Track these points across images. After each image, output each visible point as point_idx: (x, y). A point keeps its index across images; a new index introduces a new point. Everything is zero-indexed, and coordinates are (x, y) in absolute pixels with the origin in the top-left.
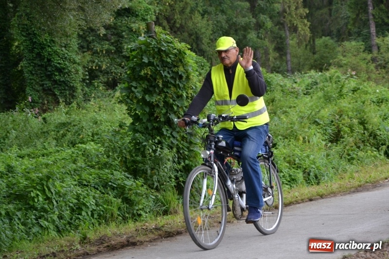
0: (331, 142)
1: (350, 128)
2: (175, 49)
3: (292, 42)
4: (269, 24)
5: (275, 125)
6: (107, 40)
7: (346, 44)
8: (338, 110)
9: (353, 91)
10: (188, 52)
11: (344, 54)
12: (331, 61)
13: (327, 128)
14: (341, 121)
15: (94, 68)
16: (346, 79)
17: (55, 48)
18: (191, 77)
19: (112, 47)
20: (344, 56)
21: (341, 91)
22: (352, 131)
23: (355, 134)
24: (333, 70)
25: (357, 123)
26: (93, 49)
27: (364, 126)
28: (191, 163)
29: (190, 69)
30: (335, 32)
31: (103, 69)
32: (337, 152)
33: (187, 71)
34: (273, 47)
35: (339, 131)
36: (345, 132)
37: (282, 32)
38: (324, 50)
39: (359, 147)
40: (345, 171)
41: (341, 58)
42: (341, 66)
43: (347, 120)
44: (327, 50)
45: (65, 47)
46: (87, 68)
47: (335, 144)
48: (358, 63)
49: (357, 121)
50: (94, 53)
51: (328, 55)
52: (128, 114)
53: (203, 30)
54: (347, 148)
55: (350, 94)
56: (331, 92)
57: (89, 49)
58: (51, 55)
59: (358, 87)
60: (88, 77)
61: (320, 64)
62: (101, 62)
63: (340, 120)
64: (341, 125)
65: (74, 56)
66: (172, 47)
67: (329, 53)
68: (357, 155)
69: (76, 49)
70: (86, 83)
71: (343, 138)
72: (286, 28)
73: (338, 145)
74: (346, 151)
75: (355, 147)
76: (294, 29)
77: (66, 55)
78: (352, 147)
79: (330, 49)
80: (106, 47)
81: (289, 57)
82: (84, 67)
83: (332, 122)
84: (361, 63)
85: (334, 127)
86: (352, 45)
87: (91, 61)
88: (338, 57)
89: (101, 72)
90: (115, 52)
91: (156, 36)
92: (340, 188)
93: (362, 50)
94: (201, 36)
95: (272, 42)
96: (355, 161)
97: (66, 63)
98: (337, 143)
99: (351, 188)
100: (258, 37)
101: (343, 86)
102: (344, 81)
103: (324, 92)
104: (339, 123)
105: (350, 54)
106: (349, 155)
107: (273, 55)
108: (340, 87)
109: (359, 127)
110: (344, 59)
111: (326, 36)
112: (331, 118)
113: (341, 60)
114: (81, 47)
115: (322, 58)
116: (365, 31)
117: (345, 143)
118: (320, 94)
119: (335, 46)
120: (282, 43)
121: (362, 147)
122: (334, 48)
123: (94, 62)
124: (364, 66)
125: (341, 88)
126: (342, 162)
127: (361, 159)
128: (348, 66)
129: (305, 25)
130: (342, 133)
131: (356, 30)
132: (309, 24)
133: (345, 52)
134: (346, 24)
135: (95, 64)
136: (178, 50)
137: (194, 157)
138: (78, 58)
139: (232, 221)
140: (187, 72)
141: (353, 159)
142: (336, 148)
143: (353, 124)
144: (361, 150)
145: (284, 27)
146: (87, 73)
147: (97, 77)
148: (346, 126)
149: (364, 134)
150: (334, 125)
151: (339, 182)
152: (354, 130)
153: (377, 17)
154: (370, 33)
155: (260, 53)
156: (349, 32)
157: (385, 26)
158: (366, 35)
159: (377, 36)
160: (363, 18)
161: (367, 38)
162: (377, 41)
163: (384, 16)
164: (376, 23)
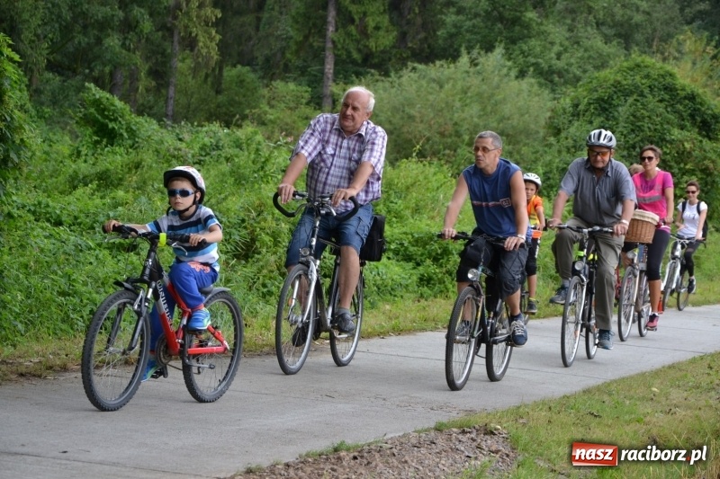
0: (237, 256)
1: (272, 236)
3: (182, 64)
4: (147, 25)
5: (141, 211)
7: (279, 85)
8: (258, 202)
10: (7, 51)
11: (273, 102)
12: (247, 111)
13: (234, 231)
14: (259, 223)
16: (275, 148)
18: (6, 98)
20: (272, 107)
21: (262, 168)
22: (276, 243)
23: (282, 250)
24: (248, 129)
25: (286, 231)
29: (6, 84)
30: (260, 60)
32: (246, 277)
34: (147, 67)
35: (253, 240)
36: (264, 244)
37: (166, 44)
38: (236, 88)
39: (283, 275)
40: (255, 314)
41: (267, 108)
42: (263, 124)
43: (270, 223)
44: (242, 90)
47: (243, 262)
48: (294, 122)
49: (287, 226)
51: (243, 100)
53: (26, 16)
54: (265, 271)
56: (245, 168)
61: (226, 114)
63: (258, 220)
64: (258, 229)
67: (244, 96)
71: (259, 253)
72: (176, 38)
73: (249, 265)
74: (261, 278)
75: (276, 273)
76: (190, 43)
78: (273, 272)
79: (248, 89)
81: (171, 91)
83: (243, 221)
84: (300, 124)
85: (244, 232)
86: (288, 88)
88: (262, 106)
93: (304, 101)
94: (20, 26)
95: (147, 59)
96: (273, 297)
98: (247, 262)
99: (263, 346)
100: (123, 45)
101: (267, 160)
102: (272, 152)
103: (233, 166)
104: (255, 225)
105: (283, 105)
106: (264, 285)
107: (144, 83)
108: (263, 160)
110: (270, 111)
111: (243, 65)
112: (242, 215)
113: (265, 113)
115: (232, 103)
116: (314, 68)
117: (261, 263)
118: (225, 167)
119: (257, 84)
120: (164, 64)
122: (255, 88)
125: (264, 163)
126: (250, 297)
128: (275, 126)
129: (212, 39)
130: (258, 244)
131: (299, 63)
132: (218, 37)
133: (274, 99)
134: (283, 51)
139: (44, 375)
141: (270, 293)
142: (244, 269)
143: (280, 232)
145: (172, 35)
148: (268, 234)
150: (245, 228)
152: (279, 242)
153: (339, 46)
154: (322, 72)
155: (121, 76)
156: (286, 65)
157: (351, 65)
158: (315, 76)
159: (334, 81)
160: (315, 44)
161: (316, 81)
162: (333, 88)
163: (352, 47)
164: (336, 55)
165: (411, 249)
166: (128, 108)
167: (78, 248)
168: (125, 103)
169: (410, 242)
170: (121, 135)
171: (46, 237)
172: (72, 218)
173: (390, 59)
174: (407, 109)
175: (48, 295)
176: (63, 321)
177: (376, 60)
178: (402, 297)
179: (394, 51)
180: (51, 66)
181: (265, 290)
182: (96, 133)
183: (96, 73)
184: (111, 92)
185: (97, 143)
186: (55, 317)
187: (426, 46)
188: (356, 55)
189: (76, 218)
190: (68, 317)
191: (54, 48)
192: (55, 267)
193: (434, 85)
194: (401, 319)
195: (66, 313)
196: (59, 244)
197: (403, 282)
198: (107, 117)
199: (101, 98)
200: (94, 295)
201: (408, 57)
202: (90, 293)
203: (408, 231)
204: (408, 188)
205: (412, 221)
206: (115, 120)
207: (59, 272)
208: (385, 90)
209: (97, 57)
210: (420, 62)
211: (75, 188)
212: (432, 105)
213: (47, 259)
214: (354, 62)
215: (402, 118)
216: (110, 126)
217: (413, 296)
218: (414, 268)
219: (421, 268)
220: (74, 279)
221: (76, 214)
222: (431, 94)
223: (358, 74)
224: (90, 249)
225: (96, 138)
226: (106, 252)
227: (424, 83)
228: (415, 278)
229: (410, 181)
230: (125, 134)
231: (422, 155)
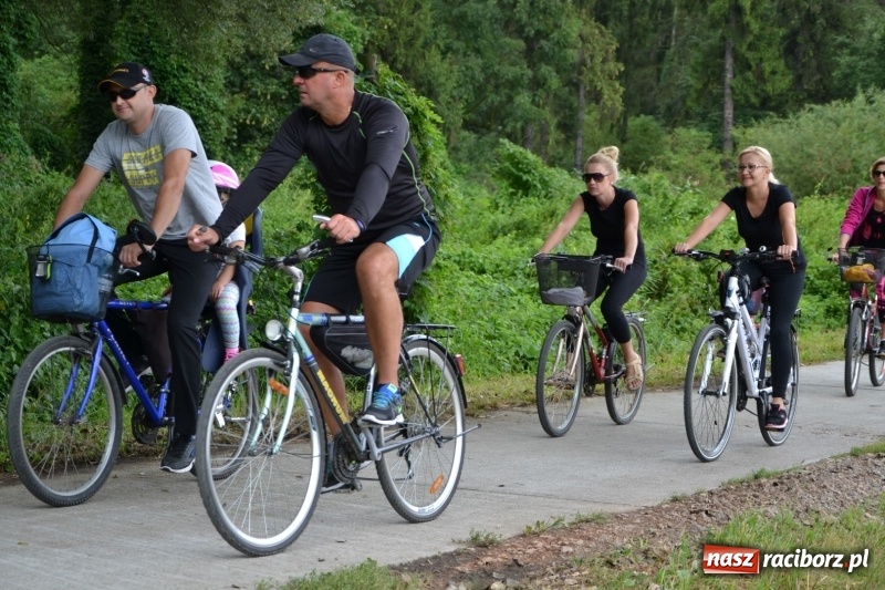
0: (651, 296)
1: (684, 276)
2: (409, 106)
3: (588, 117)
4: (555, 82)
6: (275, 77)
7: (681, 131)
8: (668, 244)
9: (691, 213)
10: (430, 114)
11: (677, 148)
12: (652, 158)
14: (670, 264)
15: (248, 122)
16: (681, 191)
17: (185, 81)
18: (430, 157)
19: (282, 91)
20: (675, 152)
21: (671, 211)
22: (687, 282)
23: (692, 289)
24: (653, 176)
25: (696, 270)
26: (250, 89)
27: (709, 276)
28: (413, 306)
29: (430, 145)
30: (662, 109)
31: (263, 126)
32: (660, 315)
33: (424, 146)
34: (554, 122)
35: (665, 280)
36: (675, 283)
37: (573, 98)
38: (641, 137)
39: (695, 312)
40: (670, 350)
41: (671, 154)
42: (667, 169)
44: (646, 138)
45: (203, 81)
46: (237, 121)
47: (657, 301)
49: (697, 266)
50: (251, 97)
51: (647, 147)
52: (315, 208)
53: (442, 80)
54: (677, 309)
55: (687, 219)
57: (242, 89)
58: (178, 92)
59: (700, 208)
60: (235, 137)
61: (632, 161)
62: (262, 113)
63: (669, 260)
64: (669, 270)
65: (216, 99)
66: (403, 102)
67: (649, 143)
68: (691, 324)
69: (222, 87)
70: (232, 147)
71: (671, 292)
72: (582, 92)
73: (662, 304)
74: (674, 315)
75: (688, 310)
76: (596, 97)
77: (203, 95)
78: (685, 309)
79: (652, 137)
80: (273, 88)
81: (579, 142)
82: (231, 119)
83: (655, 262)
84: (703, 168)
85: (656, 273)
86: (690, 134)
87: (244, 109)
88: (666, 152)
89: (259, 130)
90: (287, 99)
91: (378, 79)
92: (663, 377)
93: (706, 146)
94: (437, 89)
95: (556, 113)
96: (687, 333)
97: (202, 108)
98: (661, 301)
100: (533, 102)
101: (674, 204)
102: (679, 196)
104: (667, 265)
105: (686, 151)
106: (678, 322)
107: (554, 135)
108: (671, 203)
109: (699, 277)
110: (674, 157)
111: (646, 114)
112: (653, 256)
113: (670, 159)
114: (230, 84)
116: (714, 114)
117: (674, 302)
119: (660, 132)
120: (571, 117)
121: (700, 312)
122: (659, 136)
123: (249, 112)
124: (707, 173)
125: (672, 206)
126: (665, 334)
127: (697, 332)
128: (680, 170)
129: (616, 91)
130: (670, 283)
131: (699, 110)
132: (622, 89)
133: (677, 145)
134: (683, 99)
135: (250, 116)
136: (412, 108)
137: (419, 297)
138: (222, 103)
139: (476, 414)
140: (424, 148)
141: (684, 330)
142: (658, 308)
143: (691, 271)
144: (699, 317)
145: (578, 90)
146: (235, 130)
147: (251, 138)
148: (679, 273)
149: (707, 289)
150: (657, 268)
151: (660, 368)
152: (690, 280)
153: (738, 92)
154: (722, 117)
155: (532, 130)
156: (687, 113)
157: (749, 110)
158: (716, 121)
159: (734, 125)
160: (714, 91)
161: (717, 126)
162: (734, 132)
163: (750, 93)
164: (735, 101)
165: (817, 282)
166: (540, 160)
167: (502, 295)
168: (538, 155)
169: (815, 276)
170: (535, 186)
171: (471, 285)
172: (494, 266)
173: (787, 102)
174: (806, 149)
175: (476, 339)
176: (491, 363)
177: (774, 104)
178: (810, 328)
179: (791, 93)
180: (467, 125)
181: (679, 327)
182: (511, 185)
183: (508, 129)
184: (523, 145)
185: (512, 194)
186: (483, 359)
187: (821, 87)
188: (754, 100)
189: (498, 266)
190: (495, 358)
191: (469, 108)
192: (481, 313)
193: (831, 124)
194: (811, 350)
195: (493, 355)
196: (482, 291)
197: (811, 314)
198: (521, 170)
199: (515, 152)
200: (519, 338)
201: (804, 99)
202: (514, 336)
203: (813, 265)
204: (811, 224)
205: (817, 255)
206: (529, 172)
207: (485, 318)
208: (783, 131)
209: (509, 114)
210: (816, 103)
211: (495, 237)
212: (830, 143)
213: (473, 305)
214: (752, 106)
215: (801, 157)
216: (525, 177)
217: (820, 327)
218: (821, 301)
219: (827, 300)
220: (499, 324)
221: (498, 262)
222: (829, 132)
223: (757, 118)
224: (512, 294)
225: (511, 190)
226: (528, 297)
227: (821, 122)
228: (822, 310)
229: (813, 217)
230: (539, 186)
231: (823, 192)
